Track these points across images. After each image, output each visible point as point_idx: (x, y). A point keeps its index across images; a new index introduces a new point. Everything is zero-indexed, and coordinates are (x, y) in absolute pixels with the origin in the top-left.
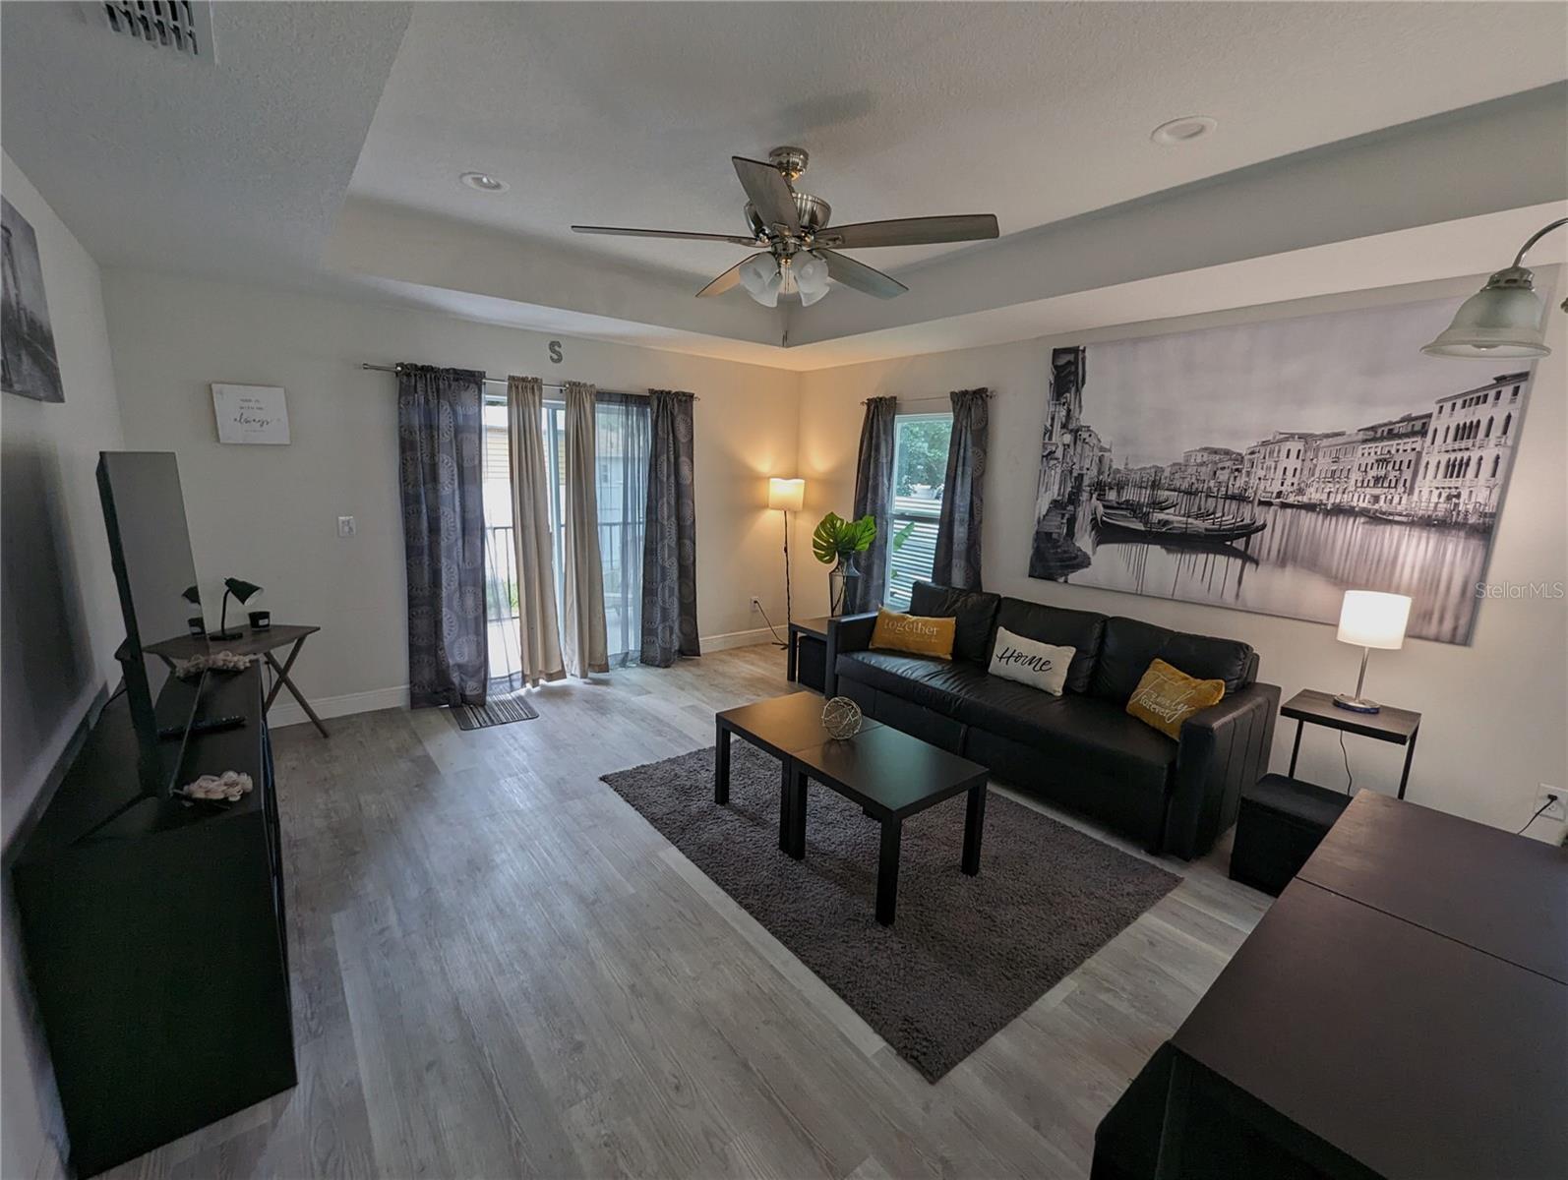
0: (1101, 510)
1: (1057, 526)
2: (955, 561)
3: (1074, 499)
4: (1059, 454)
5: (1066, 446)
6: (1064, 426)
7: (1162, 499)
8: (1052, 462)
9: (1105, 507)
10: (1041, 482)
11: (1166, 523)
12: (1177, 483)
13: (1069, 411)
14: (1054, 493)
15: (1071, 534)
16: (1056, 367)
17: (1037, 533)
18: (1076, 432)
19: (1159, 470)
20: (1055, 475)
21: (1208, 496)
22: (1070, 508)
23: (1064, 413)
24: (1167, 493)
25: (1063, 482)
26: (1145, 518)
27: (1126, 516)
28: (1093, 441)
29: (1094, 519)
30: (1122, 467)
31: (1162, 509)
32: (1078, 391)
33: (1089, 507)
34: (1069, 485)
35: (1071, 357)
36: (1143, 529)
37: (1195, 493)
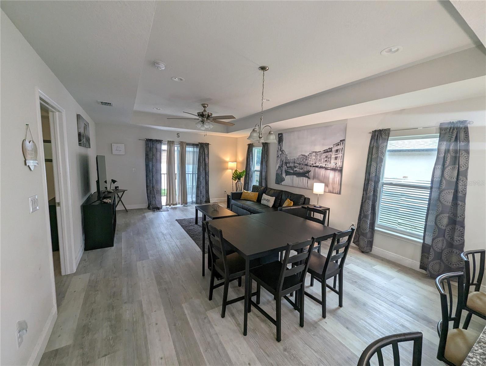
0: (286, 168)
1: (279, 172)
2: (263, 180)
4: (279, 156)
5: (281, 154)
6: (280, 150)
7: (295, 165)
8: (279, 158)
9: (287, 167)
10: (277, 163)
11: (296, 170)
12: (298, 162)
13: (281, 147)
14: (278, 165)
15: (282, 173)
16: (279, 137)
17: (276, 173)
18: (282, 151)
19: (295, 159)
20: (279, 160)
21: (302, 165)
22: (282, 168)
23: (280, 147)
24: (296, 164)
25: (280, 162)
26: (293, 170)
27: (290, 169)
28: (285, 153)
29: (285, 170)
30: (289, 159)
31: (296, 168)
32: (282, 142)
33: (285, 168)
34: (281, 163)
35: (281, 135)
36: (293, 172)
37: (300, 164)
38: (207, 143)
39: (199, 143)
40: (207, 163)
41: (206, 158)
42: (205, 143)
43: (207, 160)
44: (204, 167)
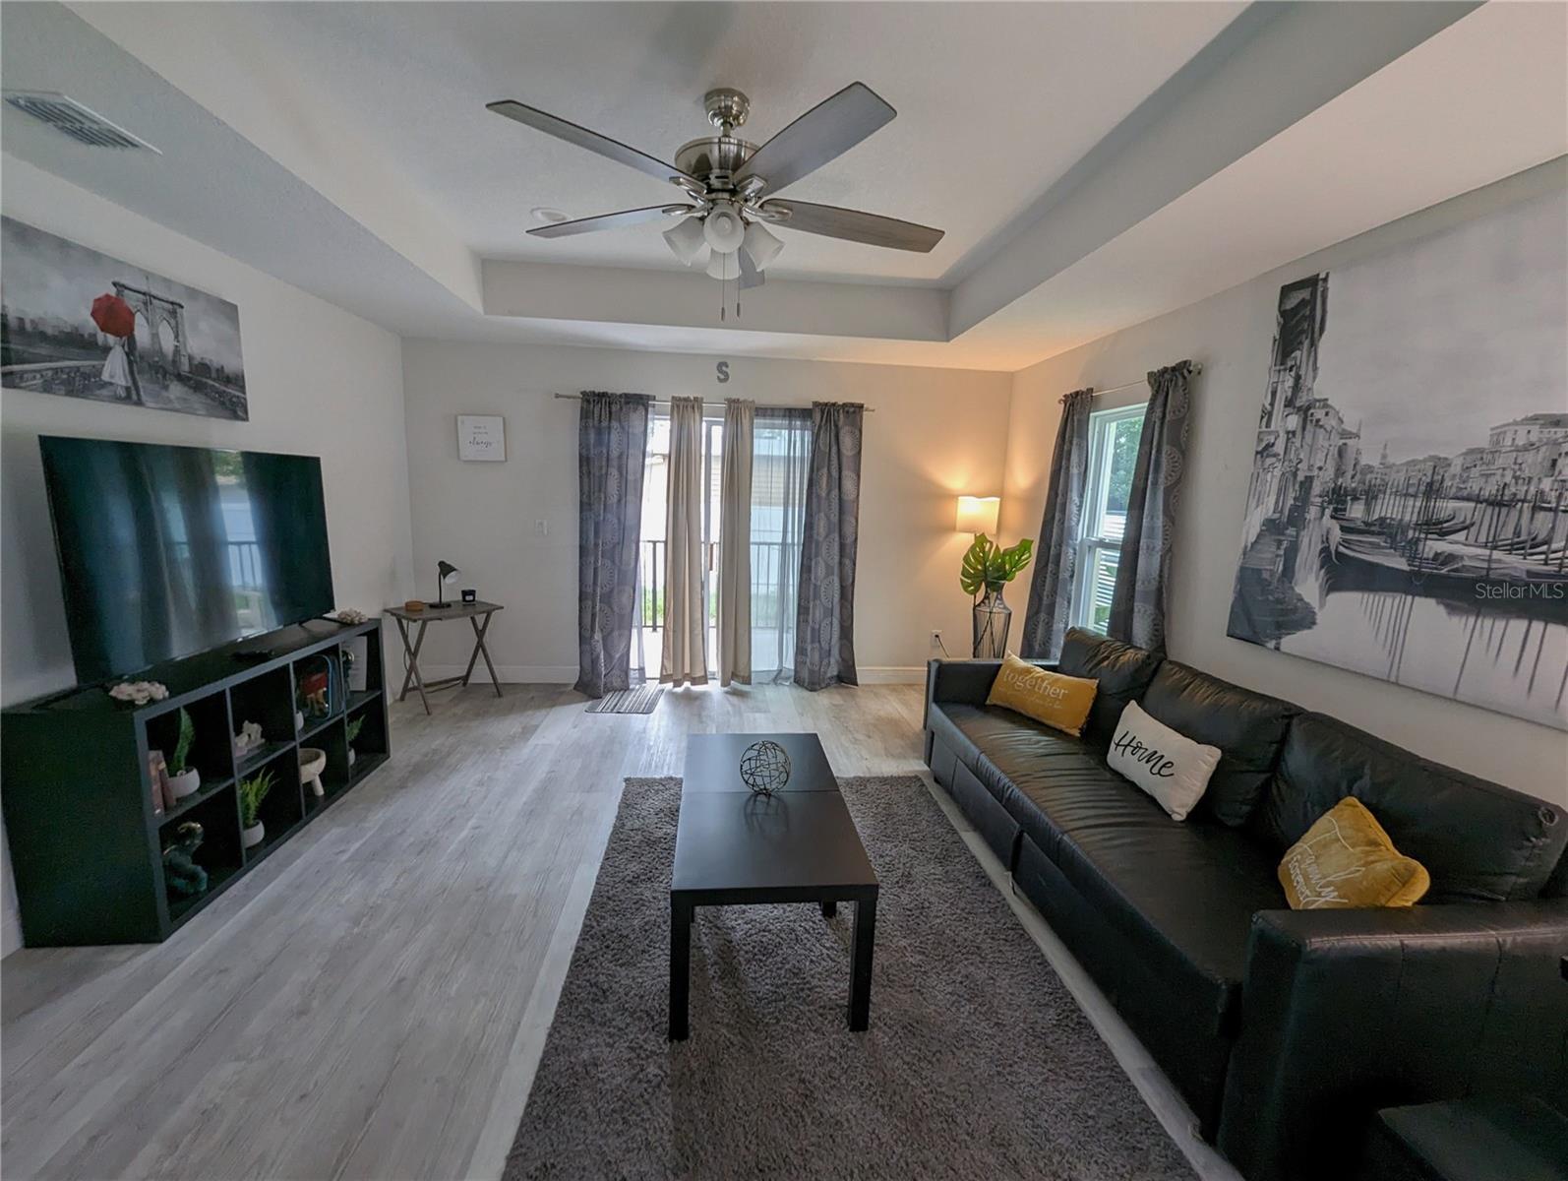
0: (1337, 535)
1: (1270, 561)
2: (1138, 606)
3: (1296, 517)
4: (1279, 448)
5: (1291, 434)
6: (1289, 403)
7: (1443, 515)
8: (1269, 461)
9: (1343, 529)
10: (1255, 494)
11: (1451, 558)
12: (1474, 486)
13: (1298, 378)
14: (1267, 509)
15: (1288, 572)
16: (1283, 313)
17: (1243, 569)
18: (1305, 412)
19: (1440, 464)
20: (1272, 480)
22: (1291, 531)
23: (1290, 382)
24: (1453, 504)
25: (1282, 491)
26: (1411, 549)
27: (1376, 546)
28: (1331, 422)
29: (1325, 551)
30: (1375, 462)
31: (1443, 534)
32: (1313, 344)
33: (1320, 529)
34: (1291, 495)
35: (1305, 294)
36: (1406, 567)
37: (1510, 504)
38: (852, 405)
39: (816, 404)
40: (852, 497)
41: (848, 475)
42: (845, 405)
43: (848, 484)
44: (835, 519)
